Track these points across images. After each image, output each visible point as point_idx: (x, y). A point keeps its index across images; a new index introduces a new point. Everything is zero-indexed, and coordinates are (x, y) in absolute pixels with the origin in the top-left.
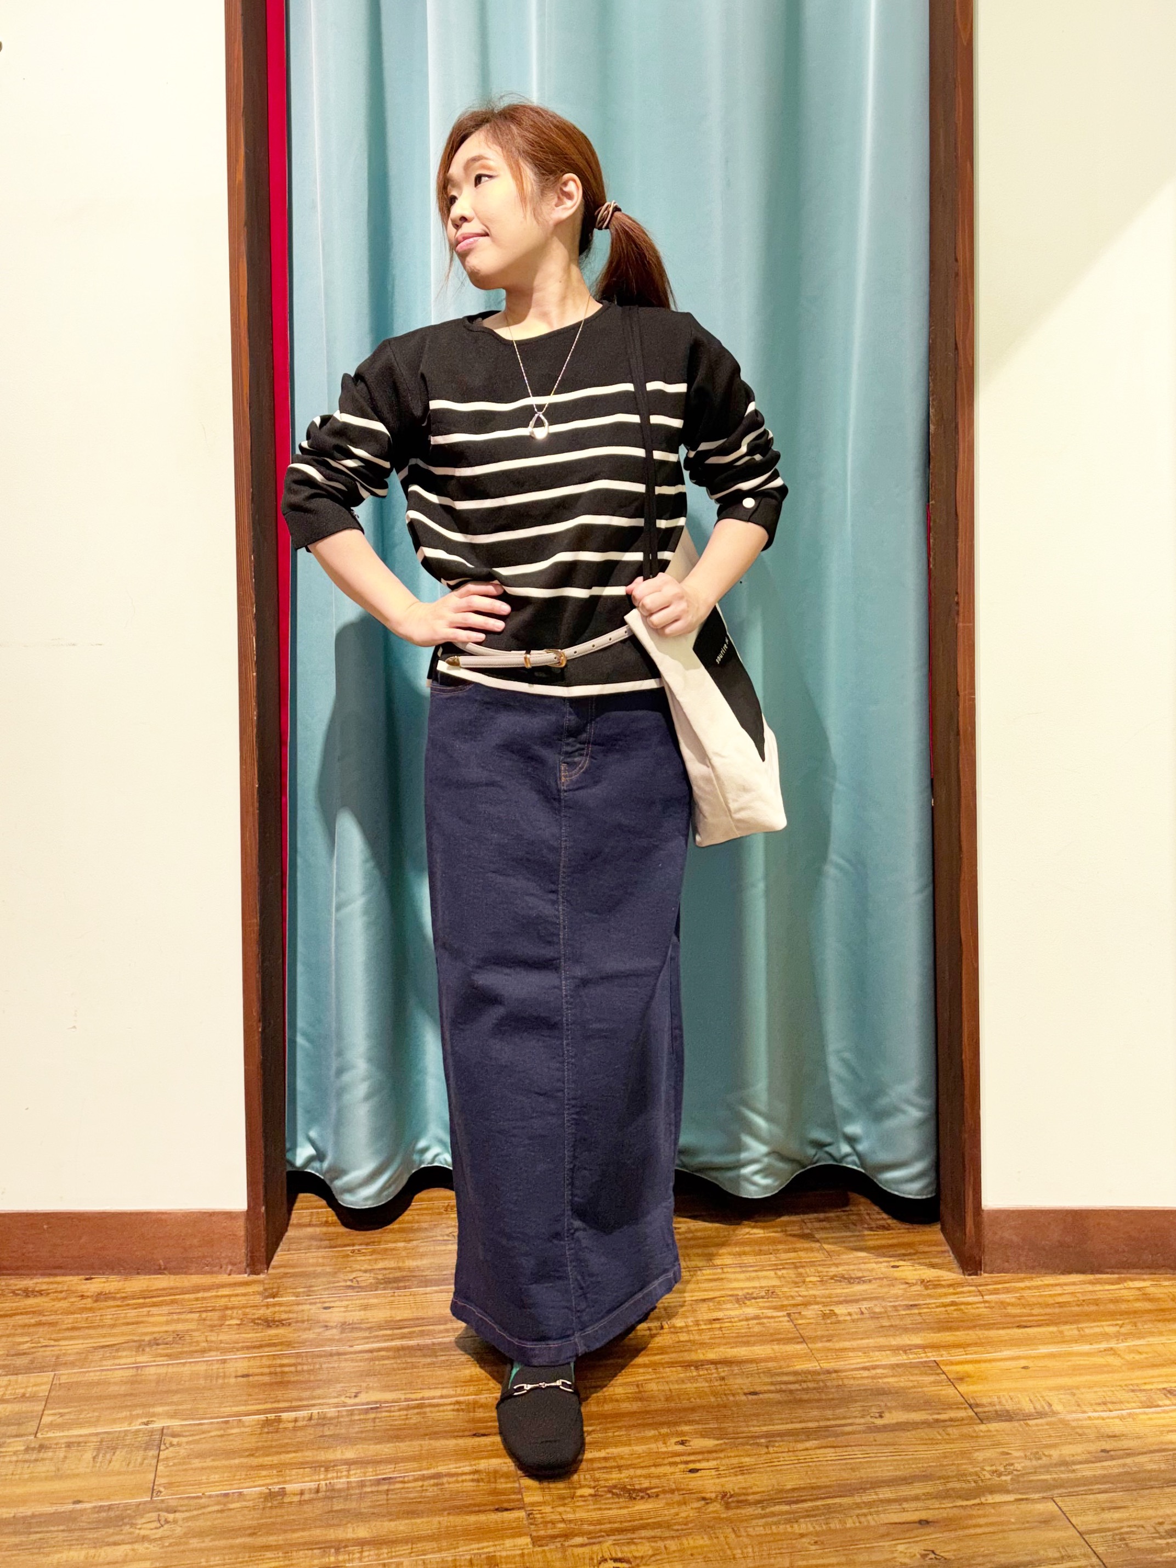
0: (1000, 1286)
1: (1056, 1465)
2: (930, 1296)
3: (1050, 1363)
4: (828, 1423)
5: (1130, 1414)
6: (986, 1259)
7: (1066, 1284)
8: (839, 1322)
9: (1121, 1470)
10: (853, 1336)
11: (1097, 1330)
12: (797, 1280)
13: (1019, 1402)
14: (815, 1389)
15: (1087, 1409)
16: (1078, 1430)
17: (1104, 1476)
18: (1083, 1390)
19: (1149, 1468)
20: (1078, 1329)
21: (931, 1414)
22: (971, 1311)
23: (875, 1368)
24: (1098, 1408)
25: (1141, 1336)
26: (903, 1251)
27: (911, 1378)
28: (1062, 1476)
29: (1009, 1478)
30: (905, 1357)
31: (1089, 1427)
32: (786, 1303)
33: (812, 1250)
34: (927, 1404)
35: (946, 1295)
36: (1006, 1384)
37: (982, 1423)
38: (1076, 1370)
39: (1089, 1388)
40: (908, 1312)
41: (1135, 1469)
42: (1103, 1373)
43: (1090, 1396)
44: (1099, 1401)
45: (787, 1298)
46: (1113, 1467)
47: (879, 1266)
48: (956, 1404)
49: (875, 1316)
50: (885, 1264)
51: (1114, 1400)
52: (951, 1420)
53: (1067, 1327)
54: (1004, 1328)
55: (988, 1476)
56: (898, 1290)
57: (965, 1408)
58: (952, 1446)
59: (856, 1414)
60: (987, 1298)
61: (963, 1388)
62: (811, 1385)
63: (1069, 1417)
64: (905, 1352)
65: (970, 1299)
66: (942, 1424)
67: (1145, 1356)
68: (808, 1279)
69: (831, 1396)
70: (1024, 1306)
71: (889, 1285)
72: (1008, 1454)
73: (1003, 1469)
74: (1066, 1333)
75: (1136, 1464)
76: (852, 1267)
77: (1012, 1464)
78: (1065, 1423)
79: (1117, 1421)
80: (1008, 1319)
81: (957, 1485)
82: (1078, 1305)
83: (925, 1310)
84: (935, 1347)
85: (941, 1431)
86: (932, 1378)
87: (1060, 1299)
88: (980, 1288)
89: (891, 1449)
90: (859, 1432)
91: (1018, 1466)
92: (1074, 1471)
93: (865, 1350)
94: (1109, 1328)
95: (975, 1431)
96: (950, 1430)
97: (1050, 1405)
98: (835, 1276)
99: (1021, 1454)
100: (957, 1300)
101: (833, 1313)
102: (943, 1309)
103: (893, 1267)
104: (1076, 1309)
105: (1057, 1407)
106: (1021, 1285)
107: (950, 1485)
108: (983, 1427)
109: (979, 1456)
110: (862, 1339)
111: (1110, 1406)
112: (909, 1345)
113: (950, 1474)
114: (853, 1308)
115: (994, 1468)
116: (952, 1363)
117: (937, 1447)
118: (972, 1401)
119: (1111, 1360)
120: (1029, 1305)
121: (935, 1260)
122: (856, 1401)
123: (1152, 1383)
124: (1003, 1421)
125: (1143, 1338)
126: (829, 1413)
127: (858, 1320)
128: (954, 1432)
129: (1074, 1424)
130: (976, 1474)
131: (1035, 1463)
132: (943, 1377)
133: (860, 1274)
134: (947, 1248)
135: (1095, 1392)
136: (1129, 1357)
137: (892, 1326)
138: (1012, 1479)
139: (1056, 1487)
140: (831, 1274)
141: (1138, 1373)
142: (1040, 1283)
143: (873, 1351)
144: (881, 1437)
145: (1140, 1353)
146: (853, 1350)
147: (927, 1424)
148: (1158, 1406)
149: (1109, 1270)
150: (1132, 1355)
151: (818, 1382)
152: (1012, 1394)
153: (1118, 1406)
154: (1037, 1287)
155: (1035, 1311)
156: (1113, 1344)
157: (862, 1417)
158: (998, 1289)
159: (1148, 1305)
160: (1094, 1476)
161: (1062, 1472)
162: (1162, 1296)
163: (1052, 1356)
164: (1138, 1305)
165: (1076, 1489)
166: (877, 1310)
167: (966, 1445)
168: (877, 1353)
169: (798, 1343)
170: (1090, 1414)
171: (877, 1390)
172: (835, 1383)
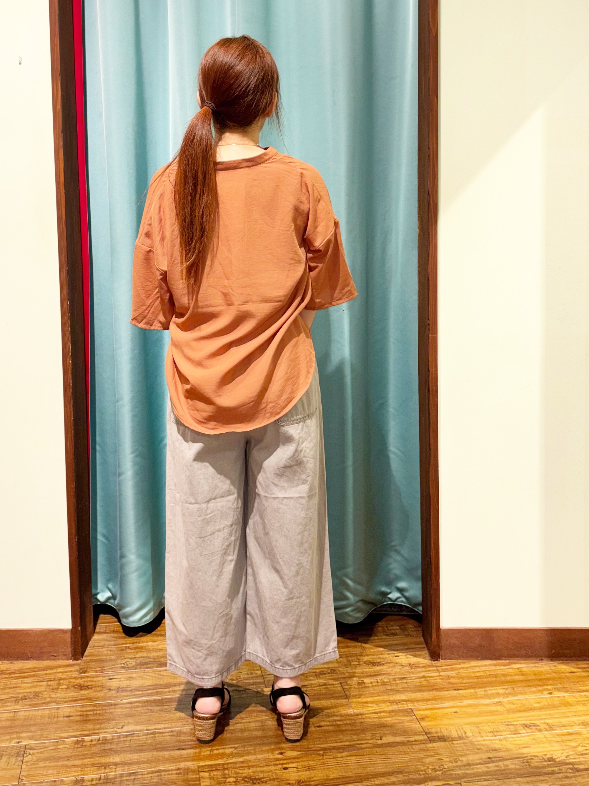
0: (448, 667)
1: (465, 766)
2: (413, 673)
3: (469, 710)
4: (354, 743)
5: (505, 738)
6: (442, 652)
7: (482, 666)
8: (365, 687)
9: (496, 769)
10: (372, 695)
11: (494, 691)
12: (346, 663)
13: (450, 731)
14: (350, 724)
15: (482, 735)
16: (478, 747)
17: (487, 772)
18: (483, 725)
19: (510, 767)
20: (485, 691)
21: (406, 738)
22: (432, 681)
23: (380, 712)
24: (490, 734)
25: (515, 694)
26: (402, 648)
27: (399, 718)
28: (468, 772)
29: (441, 772)
30: (396, 707)
31: (482, 745)
32: (340, 676)
33: (356, 647)
34: (405, 732)
35: (421, 672)
36: (445, 722)
37: (431, 743)
38: (481, 714)
39: (486, 724)
40: (400, 682)
41: (503, 768)
42: (493, 715)
43: (486, 728)
44: (490, 731)
45: (341, 674)
46: (492, 767)
47: (389, 656)
48: (419, 732)
49: (384, 684)
50: (393, 655)
51: (497, 730)
52: (416, 741)
53: (480, 690)
54: (448, 690)
55: (430, 772)
56: (397, 669)
57: (423, 735)
58: (414, 755)
59: (369, 738)
60: (441, 673)
61: (423, 724)
62: (348, 722)
63: (474, 740)
64: (397, 703)
65: (432, 675)
66: (411, 743)
67: (516, 706)
68: (353, 663)
69: (357, 728)
70: (459, 678)
71: (393, 667)
72: (442, 759)
73: (437, 767)
74: (479, 693)
75: (504, 766)
76: (375, 657)
77: (443, 765)
78: (472, 743)
79: (498, 742)
80: (451, 686)
81: (414, 776)
82: (486, 678)
83: (409, 681)
84: (412, 701)
85: (410, 747)
86: (408, 718)
87: (478, 674)
88: (438, 668)
89: (384, 757)
90: (369, 748)
91: (446, 767)
92: (473, 769)
93: (376, 703)
94: (500, 690)
95: (426, 747)
96: (414, 747)
97: (466, 733)
98: (367, 661)
99: (448, 760)
100: (426, 675)
101: (363, 683)
102: (418, 680)
103: (396, 656)
104: (485, 680)
105: (469, 734)
106: (459, 666)
107: (411, 777)
108: (431, 745)
109: (427, 761)
110: (376, 696)
111: (495, 734)
112: (399, 700)
113: (412, 770)
114: (373, 680)
115: (433, 767)
116: (420, 710)
117: (407, 756)
118: (427, 731)
119: (499, 708)
120: (462, 678)
121: (417, 653)
122: (370, 730)
123: (517, 721)
124: (440, 741)
125: (517, 696)
126: (355, 737)
127: (375, 686)
128: (416, 747)
129: (476, 743)
130: (425, 770)
131: (454, 764)
132: (414, 717)
133: (379, 661)
134: (425, 646)
135: (489, 726)
136: (508, 706)
137: (391, 689)
138: (442, 773)
139: (464, 778)
140: (365, 660)
141: (512, 715)
142: (469, 665)
143: (381, 703)
144: (379, 750)
145: (514, 704)
146: (372, 702)
147: (403, 743)
148: (520, 734)
149: (504, 658)
150: (511, 705)
151: (351, 720)
152: (447, 727)
153: (499, 734)
154: (467, 668)
155: (464, 681)
156: (501, 699)
157: (372, 739)
158: (447, 669)
159: (521, 678)
160: (483, 772)
161: (467, 769)
162: (528, 672)
163: (470, 706)
164: (517, 678)
165: (473, 779)
166: (385, 680)
167: (422, 755)
168: (383, 704)
169: (345, 699)
170: (485, 738)
171: (380, 724)
172: (360, 721)
